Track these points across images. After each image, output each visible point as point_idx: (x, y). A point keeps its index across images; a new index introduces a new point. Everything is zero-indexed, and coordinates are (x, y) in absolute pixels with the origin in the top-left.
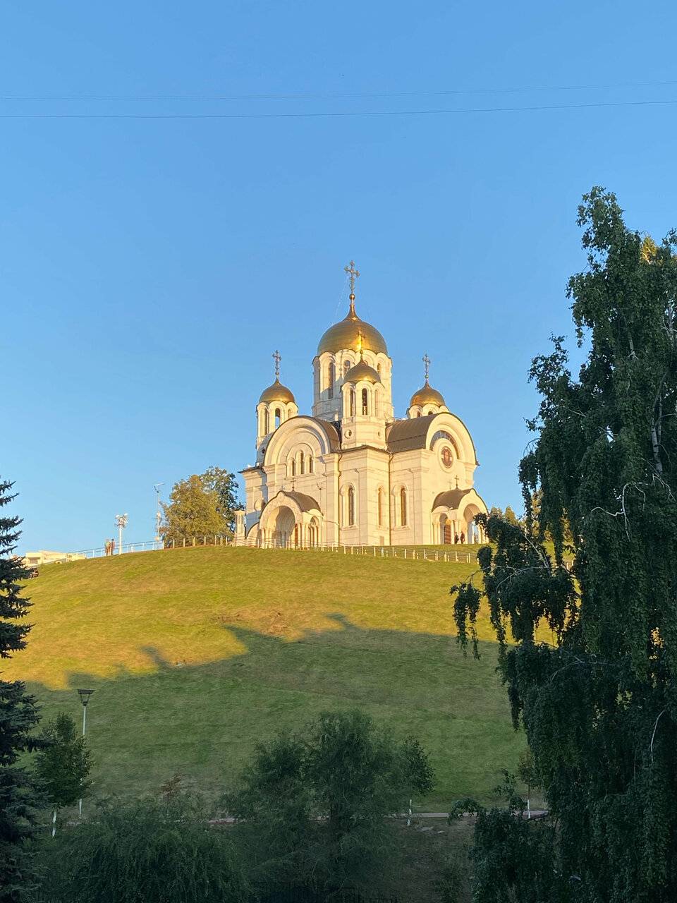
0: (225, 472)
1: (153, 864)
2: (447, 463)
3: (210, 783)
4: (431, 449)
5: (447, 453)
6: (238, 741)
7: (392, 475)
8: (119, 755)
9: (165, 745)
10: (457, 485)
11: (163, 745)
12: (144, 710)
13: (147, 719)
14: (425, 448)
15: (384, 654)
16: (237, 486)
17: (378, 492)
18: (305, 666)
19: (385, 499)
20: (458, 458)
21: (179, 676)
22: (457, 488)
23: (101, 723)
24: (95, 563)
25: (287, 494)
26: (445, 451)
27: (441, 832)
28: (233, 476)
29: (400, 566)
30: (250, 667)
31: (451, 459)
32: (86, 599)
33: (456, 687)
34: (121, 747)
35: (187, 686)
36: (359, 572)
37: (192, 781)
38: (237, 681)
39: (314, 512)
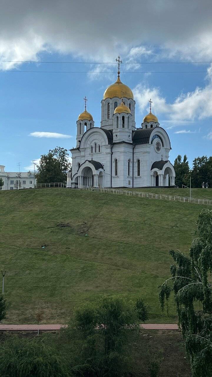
0: (63, 149)
1: (32, 371)
2: (158, 149)
3: (56, 306)
4: (152, 143)
5: (158, 145)
6: (68, 286)
7: (134, 154)
8: (18, 291)
9: (37, 287)
10: (162, 159)
11: (36, 287)
12: (29, 269)
13: (30, 274)
14: (149, 143)
15: (129, 245)
16: (68, 155)
17: (128, 161)
18: (96, 250)
19: (131, 165)
20: (163, 146)
21: (43, 253)
22: (162, 160)
23: (11, 274)
24: (8, 193)
25: (89, 161)
26: (158, 144)
27: (151, 337)
28: (66, 150)
29: (136, 201)
30: (73, 250)
31: (160, 147)
32: (4, 212)
33: (159, 262)
34: (19, 287)
35: (46, 258)
36: (120, 203)
37: (48, 305)
38: (67, 256)
39: (101, 170)
